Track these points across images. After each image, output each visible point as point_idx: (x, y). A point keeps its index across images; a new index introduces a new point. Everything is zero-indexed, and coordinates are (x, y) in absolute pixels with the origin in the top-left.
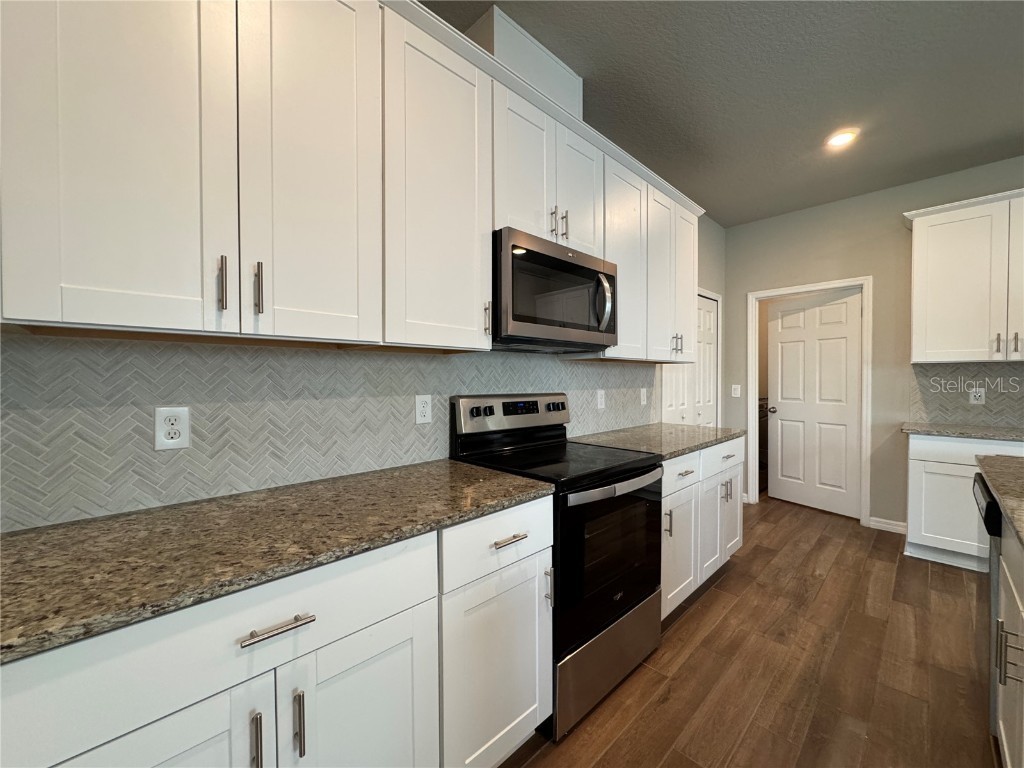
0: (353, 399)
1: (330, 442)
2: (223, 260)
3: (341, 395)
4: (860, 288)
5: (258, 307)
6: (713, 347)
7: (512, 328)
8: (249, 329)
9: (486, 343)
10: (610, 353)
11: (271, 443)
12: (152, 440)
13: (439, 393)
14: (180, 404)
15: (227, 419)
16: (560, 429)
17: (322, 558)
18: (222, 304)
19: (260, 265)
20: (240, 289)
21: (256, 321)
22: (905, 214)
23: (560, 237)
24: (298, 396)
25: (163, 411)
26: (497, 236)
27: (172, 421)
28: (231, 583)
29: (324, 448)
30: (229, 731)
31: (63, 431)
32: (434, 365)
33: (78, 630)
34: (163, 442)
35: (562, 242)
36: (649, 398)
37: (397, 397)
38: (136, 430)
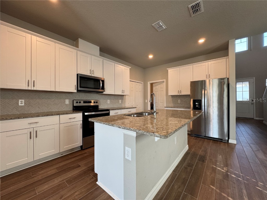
0: (53, 100)
1: (48, 106)
2: (29, 80)
3: (51, 99)
4: (164, 81)
5: (34, 86)
6: (141, 92)
7: (79, 89)
8: (32, 89)
9: (76, 91)
10: (104, 93)
11: (38, 106)
12: (18, 104)
13: (71, 99)
14: (23, 99)
15: (30, 102)
16: (97, 106)
17: (40, 116)
18: (28, 86)
19: (34, 81)
20: (31, 84)
21: (34, 88)
22: (167, 69)
23: (92, 74)
24: (43, 99)
25: (20, 100)
26: (77, 75)
27: (21, 102)
28: (28, 117)
29: (47, 107)
30: (27, 133)
31: (5, 102)
32: (69, 95)
33: (10, 118)
34: (20, 105)
35: (93, 75)
36: (122, 102)
37: (62, 100)
38: (16, 103)
